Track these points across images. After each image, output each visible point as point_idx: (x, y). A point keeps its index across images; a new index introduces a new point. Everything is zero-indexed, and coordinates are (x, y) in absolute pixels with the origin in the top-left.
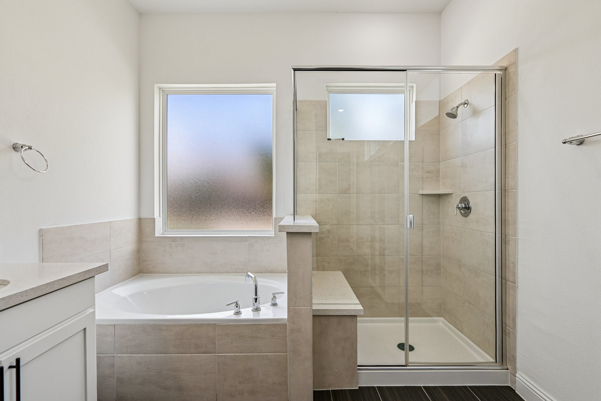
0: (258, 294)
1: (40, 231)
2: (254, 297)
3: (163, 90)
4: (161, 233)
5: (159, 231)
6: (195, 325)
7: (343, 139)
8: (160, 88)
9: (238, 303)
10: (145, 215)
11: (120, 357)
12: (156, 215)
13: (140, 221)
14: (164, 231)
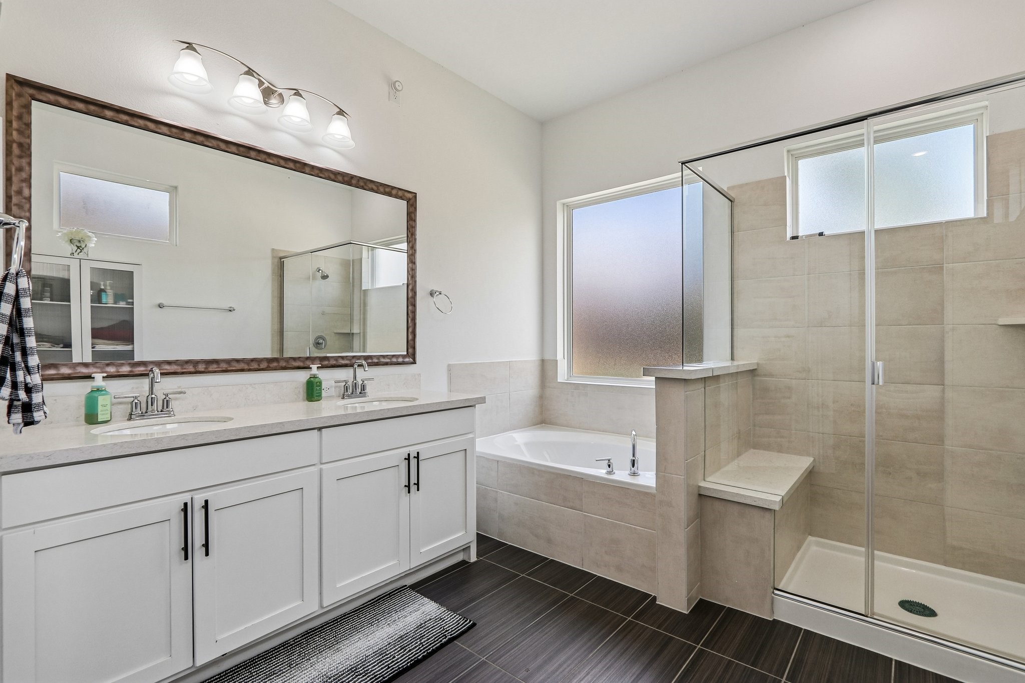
0: (637, 455)
1: (449, 366)
2: (632, 458)
3: (567, 206)
4: (566, 378)
5: (562, 374)
6: (564, 475)
7: (821, 234)
8: (564, 204)
9: (611, 461)
10: (548, 357)
11: (501, 493)
12: (560, 356)
13: (543, 362)
14: (570, 375)
